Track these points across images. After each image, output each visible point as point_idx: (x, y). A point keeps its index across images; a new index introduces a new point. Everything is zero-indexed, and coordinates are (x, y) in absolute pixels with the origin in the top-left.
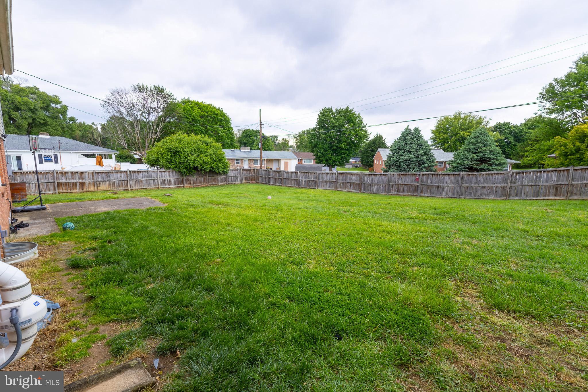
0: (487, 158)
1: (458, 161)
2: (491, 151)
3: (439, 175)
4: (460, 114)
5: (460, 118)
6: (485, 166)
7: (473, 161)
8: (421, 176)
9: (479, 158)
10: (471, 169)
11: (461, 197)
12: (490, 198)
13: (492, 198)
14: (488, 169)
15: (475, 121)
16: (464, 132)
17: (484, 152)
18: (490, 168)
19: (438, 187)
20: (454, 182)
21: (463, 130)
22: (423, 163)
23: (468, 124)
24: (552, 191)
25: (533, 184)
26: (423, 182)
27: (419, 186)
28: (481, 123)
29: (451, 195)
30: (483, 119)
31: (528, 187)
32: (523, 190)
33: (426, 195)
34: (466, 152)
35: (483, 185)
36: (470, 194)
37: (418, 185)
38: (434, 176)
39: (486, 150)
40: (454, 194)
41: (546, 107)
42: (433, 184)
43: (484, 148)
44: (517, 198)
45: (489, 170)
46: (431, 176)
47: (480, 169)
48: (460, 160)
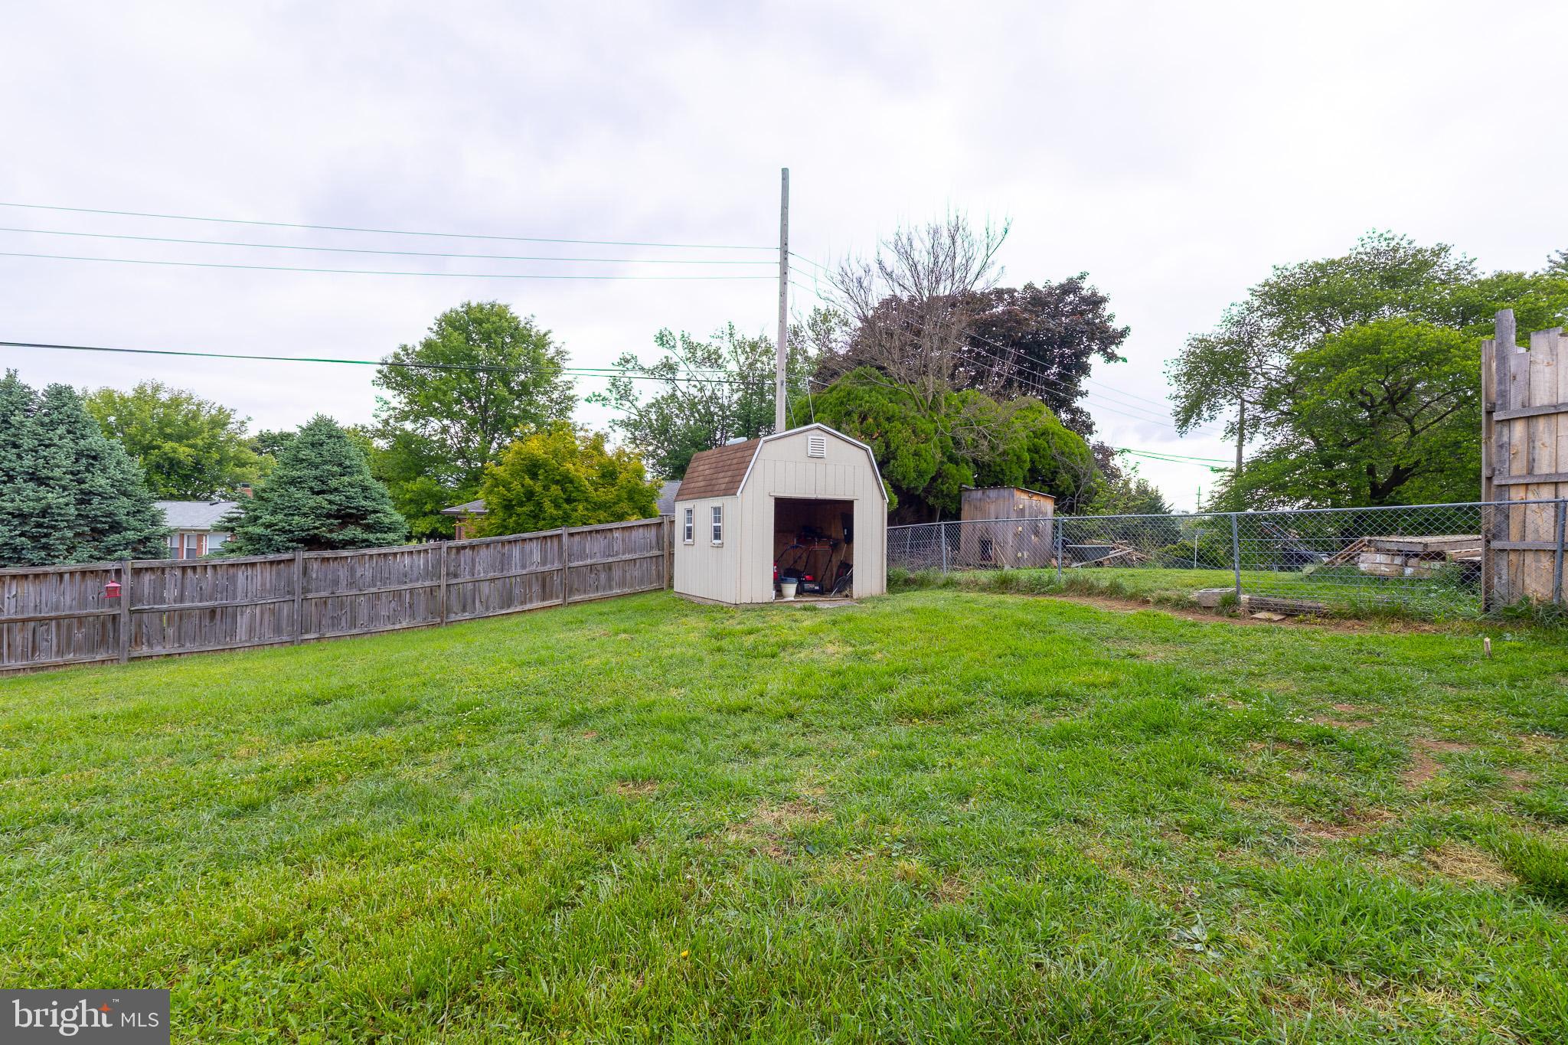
0: (358, 510)
1: (267, 518)
2: (364, 489)
3: (214, 567)
4: (157, 389)
5: (156, 403)
6: (352, 532)
7: (318, 517)
8: (127, 578)
9: (335, 507)
10: (313, 542)
11: (306, 637)
12: (397, 627)
13: (404, 625)
14: (366, 540)
15: (204, 417)
16: (176, 445)
17: (346, 492)
18: (371, 537)
19: (213, 611)
20: (275, 590)
21: (168, 437)
22: (116, 527)
23: (186, 423)
24: (536, 588)
25: (497, 574)
26: (140, 601)
27: (124, 619)
28: (225, 424)
29: (269, 636)
30: (229, 415)
31: (487, 583)
32: (477, 597)
33: (158, 650)
34: (292, 489)
35: (374, 590)
36: (335, 622)
37: (114, 617)
38: (189, 572)
39: (351, 485)
40: (278, 630)
41: (391, 406)
42: (187, 604)
43: (346, 479)
44: (467, 616)
45: (369, 544)
46: (178, 573)
47: (340, 541)
48: (274, 513)
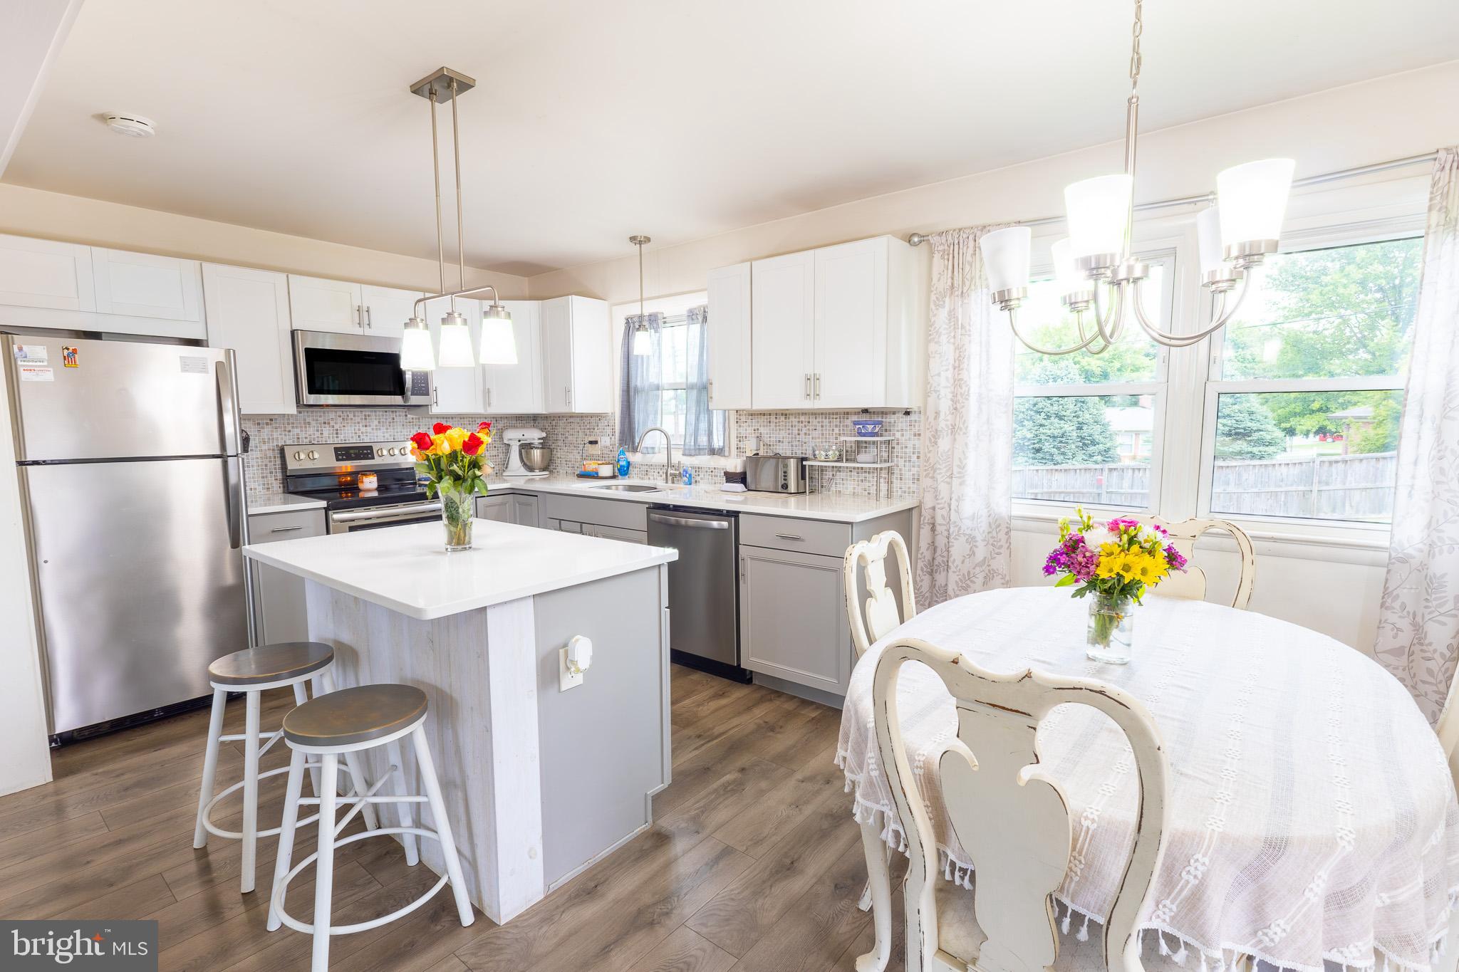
0: (1246, 430)
2: (1251, 413)
9: (1227, 429)
14: (1251, 453)
17: (1237, 416)
18: (1255, 450)
25: (1370, 485)
26: (1112, 486)
32: (1348, 501)
39: (1240, 411)
43: (1236, 407)
45: (1253, 456)
46: (1130, 472)
